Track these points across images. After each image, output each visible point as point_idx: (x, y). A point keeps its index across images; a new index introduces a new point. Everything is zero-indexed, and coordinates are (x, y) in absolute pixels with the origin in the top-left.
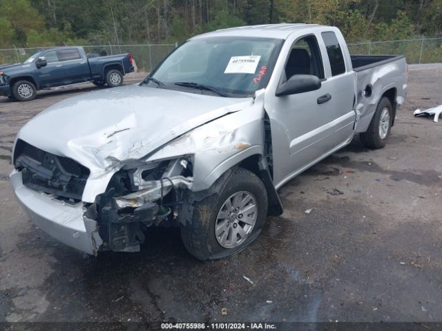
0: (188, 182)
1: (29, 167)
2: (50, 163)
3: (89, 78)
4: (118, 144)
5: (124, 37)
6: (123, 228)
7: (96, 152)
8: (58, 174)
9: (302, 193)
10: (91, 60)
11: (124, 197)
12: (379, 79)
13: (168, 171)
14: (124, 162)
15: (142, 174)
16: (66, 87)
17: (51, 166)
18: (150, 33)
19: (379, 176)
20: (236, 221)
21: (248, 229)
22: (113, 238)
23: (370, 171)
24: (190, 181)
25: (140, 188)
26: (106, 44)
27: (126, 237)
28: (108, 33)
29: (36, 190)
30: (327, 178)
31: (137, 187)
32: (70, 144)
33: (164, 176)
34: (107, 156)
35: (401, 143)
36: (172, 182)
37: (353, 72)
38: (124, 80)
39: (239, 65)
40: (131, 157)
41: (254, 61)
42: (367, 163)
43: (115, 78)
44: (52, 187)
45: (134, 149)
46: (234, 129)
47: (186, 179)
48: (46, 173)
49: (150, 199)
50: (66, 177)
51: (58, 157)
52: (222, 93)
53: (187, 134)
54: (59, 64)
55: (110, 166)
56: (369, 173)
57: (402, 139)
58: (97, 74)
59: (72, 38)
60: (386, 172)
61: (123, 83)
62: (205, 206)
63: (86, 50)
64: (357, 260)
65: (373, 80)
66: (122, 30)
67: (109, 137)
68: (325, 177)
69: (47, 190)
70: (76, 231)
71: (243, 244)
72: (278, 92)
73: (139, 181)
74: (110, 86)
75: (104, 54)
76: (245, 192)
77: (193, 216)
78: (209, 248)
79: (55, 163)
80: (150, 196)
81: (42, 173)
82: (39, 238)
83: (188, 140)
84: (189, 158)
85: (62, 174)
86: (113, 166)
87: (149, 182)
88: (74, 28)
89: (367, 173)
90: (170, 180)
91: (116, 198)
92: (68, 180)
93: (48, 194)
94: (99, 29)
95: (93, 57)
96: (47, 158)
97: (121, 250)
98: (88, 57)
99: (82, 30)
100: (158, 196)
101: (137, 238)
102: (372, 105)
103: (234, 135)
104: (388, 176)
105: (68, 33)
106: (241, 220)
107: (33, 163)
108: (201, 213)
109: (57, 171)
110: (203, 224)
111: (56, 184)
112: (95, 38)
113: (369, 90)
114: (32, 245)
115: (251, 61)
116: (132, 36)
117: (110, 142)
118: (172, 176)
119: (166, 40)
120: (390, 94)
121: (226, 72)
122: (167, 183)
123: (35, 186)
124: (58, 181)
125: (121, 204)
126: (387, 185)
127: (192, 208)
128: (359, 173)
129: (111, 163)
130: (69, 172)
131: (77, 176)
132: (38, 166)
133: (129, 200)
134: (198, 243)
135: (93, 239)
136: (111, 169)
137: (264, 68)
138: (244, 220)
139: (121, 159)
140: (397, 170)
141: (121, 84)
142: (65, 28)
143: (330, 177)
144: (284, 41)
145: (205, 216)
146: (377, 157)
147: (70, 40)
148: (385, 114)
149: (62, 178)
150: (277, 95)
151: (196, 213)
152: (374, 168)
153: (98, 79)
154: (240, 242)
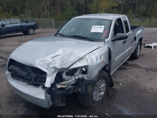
0: (85, 77)
1: (15, 70)
2: (26, 69)
3: (22, 31)
4: (57, 61)
5: (33, 16)
6: (59, 96)
7: (48, 65)
8: (30, 74)
9: (116, 77)
10: (22, 24)
11: (60, 83)
12: (138, 34)
13: (77, 72)
14: (60, 69)
15: (66, 74)
16: (12, 34)
17: (26, 71)
18: (43, 15)
19: (141, 70)
20: (99, 91)
21: (102, 93)
22: (55, 101)
23: (137, 68)
24: (86, 76)
25: (66, 79)
26: (26, 18)
27: (60, 100)
28: (27, 14)
29: (18, 80)
30: (123, 71)
31: (65, 79)
32: (37, 61)
33: (75, 74)
34: (53, 67)
35: (144, 57)
36: (79, 77)
37: (131, 32)
38: (35, 32)
39: (96, 29)
40: (63, 67)
41: (102, 28)
42: (135, 65)
43: (31, 31)
44: (27, 79)
45: (63, 63)
46: (101, 54)
47: (84, 75)
48: (24, 73)
49: (70, 84)
50: (33, 75)
51: (30, 67)
52: (91, 40)
53: (84, 57)
54: (10, 26)
55: (54, 71)
56: (137, 69)
57: (143, 55)
58: (25, 30)
59: (13, 16)
60: (143, 68)
61: (35, 33)
62: (90, 86)
63: (21, 21)
64: (146, 105)
65: (137, 35)
66: (32, 13)
67: (52, 58)
68: (122, 70)
69: (24, 80)
70: (40, 99)
71: (101, 99)
72: (112, 40)
73: (65, 76)
74: (29, 34)
75: (27, 22)
76: (103, 79)
77: (85, 90)
78: (91, 102)
79: (29, 70)
80: (70, 83)
81: (22, 73)
82: (15, 99)
83: (85, 60)
84: (86, 67)
85: (32, 74)
86: (55, 71)
87: (69, 77)
88: (14, 12)
89: (136, 68)
90: (78, 76)
91: (56, 84)
92: (35, 76)
93: (24, 82)
94: (23, 13)
95: (23, 23)
96: (25, 67)
97: (58, 106)
98: (21, 23)
99: (17, 13)
100: (74, 82)
101: (63, 100)
102: (136, 44)
103: (100, 57)
104: (144, 70)
105: (11, 14)
106: (100, 90)
107: (17, 69)
108: (88, 88)
109: (30, 72)
110: (89, 93)
111: (29, 78)
112: (22, 16)
113: (135, 38)
114: (13, 102)
115: (101, 28)
116: (36, 15)
117: (53, 60)
118: (78, 74)
119: (49, 17)
120: (141, 40)
121: (91, 32)
122: (77, 77)
123: (18, 78)
124: (29, 77)
125: (59, 86)
126: (145, 73)
127: (85, 87)
128: (134, 69)
129: (55, 70)
130: (35, 73)
131: (39, 75)
132: (20, 70)
133: (62, 85)
134: (87, 101)
135: (48, 102)
136: (54, 72)
137: (106, 30)
138: (101, 90)
139: (59, 67)
140: (146, 68)
141: (34, 34)
142: (10, 12)
143: (124, 70)
144: (112, 20)
145: (90, 90)
146: (138, 62)
147: (12, 16)
148: (139, 47)
149: (32, 75)
150: (112, 41)
151: (86, 89)
152: (138, 67)
153: (25, 31)
154: (100, 99)
